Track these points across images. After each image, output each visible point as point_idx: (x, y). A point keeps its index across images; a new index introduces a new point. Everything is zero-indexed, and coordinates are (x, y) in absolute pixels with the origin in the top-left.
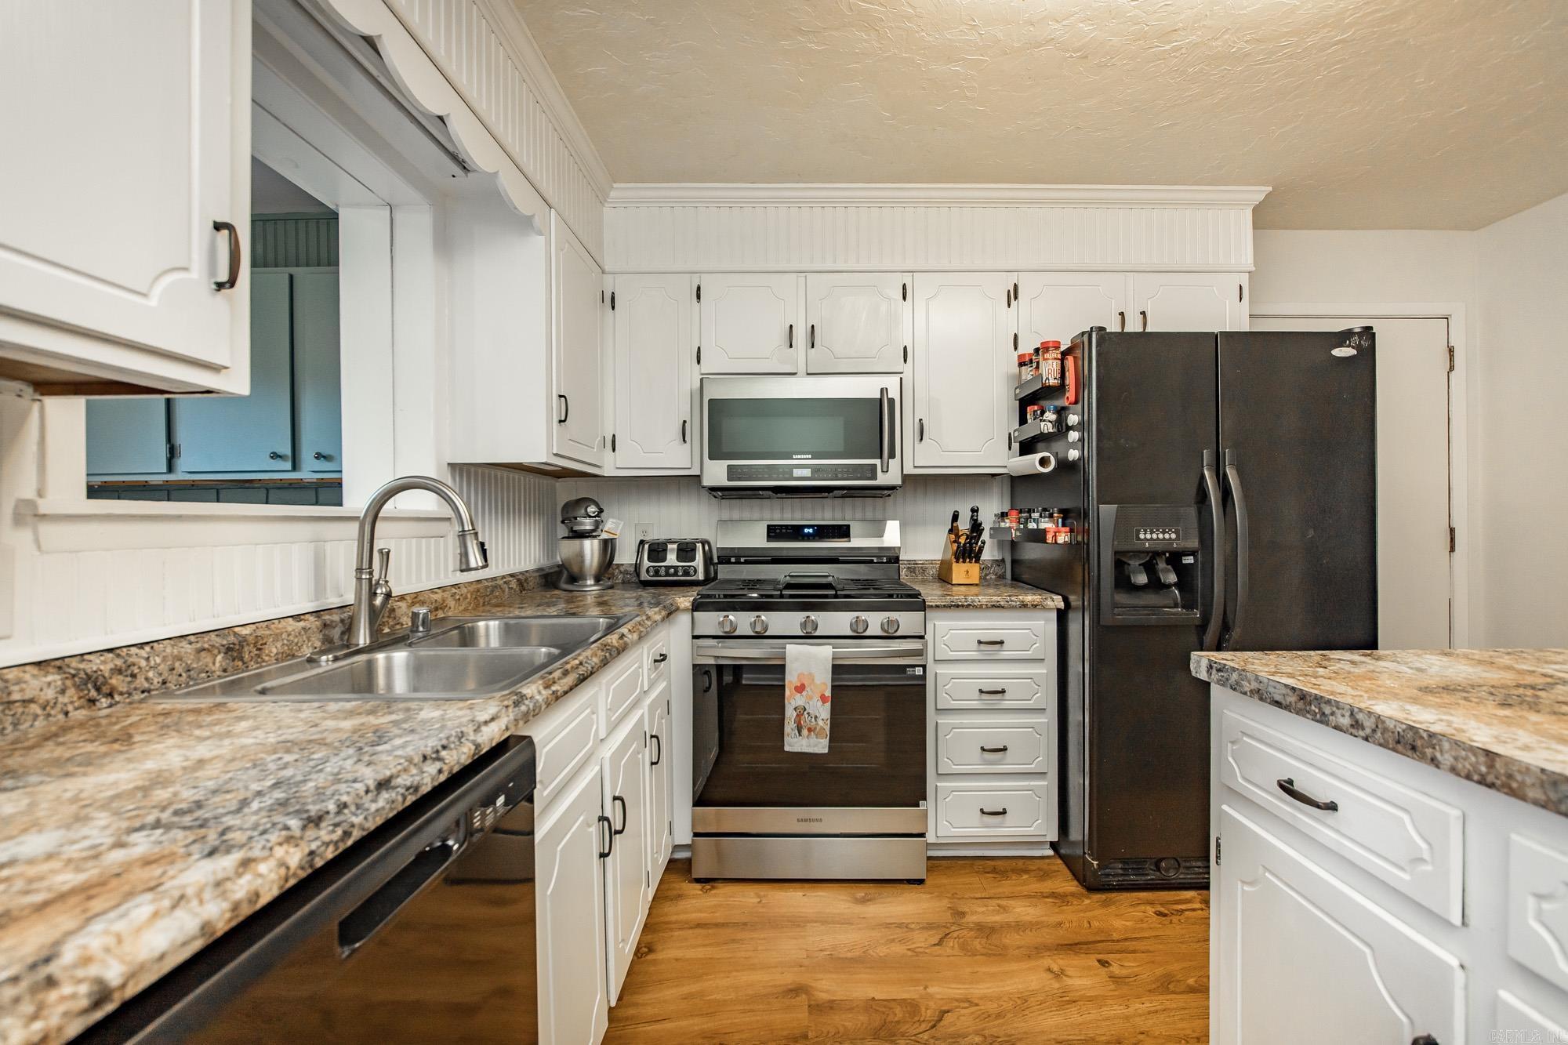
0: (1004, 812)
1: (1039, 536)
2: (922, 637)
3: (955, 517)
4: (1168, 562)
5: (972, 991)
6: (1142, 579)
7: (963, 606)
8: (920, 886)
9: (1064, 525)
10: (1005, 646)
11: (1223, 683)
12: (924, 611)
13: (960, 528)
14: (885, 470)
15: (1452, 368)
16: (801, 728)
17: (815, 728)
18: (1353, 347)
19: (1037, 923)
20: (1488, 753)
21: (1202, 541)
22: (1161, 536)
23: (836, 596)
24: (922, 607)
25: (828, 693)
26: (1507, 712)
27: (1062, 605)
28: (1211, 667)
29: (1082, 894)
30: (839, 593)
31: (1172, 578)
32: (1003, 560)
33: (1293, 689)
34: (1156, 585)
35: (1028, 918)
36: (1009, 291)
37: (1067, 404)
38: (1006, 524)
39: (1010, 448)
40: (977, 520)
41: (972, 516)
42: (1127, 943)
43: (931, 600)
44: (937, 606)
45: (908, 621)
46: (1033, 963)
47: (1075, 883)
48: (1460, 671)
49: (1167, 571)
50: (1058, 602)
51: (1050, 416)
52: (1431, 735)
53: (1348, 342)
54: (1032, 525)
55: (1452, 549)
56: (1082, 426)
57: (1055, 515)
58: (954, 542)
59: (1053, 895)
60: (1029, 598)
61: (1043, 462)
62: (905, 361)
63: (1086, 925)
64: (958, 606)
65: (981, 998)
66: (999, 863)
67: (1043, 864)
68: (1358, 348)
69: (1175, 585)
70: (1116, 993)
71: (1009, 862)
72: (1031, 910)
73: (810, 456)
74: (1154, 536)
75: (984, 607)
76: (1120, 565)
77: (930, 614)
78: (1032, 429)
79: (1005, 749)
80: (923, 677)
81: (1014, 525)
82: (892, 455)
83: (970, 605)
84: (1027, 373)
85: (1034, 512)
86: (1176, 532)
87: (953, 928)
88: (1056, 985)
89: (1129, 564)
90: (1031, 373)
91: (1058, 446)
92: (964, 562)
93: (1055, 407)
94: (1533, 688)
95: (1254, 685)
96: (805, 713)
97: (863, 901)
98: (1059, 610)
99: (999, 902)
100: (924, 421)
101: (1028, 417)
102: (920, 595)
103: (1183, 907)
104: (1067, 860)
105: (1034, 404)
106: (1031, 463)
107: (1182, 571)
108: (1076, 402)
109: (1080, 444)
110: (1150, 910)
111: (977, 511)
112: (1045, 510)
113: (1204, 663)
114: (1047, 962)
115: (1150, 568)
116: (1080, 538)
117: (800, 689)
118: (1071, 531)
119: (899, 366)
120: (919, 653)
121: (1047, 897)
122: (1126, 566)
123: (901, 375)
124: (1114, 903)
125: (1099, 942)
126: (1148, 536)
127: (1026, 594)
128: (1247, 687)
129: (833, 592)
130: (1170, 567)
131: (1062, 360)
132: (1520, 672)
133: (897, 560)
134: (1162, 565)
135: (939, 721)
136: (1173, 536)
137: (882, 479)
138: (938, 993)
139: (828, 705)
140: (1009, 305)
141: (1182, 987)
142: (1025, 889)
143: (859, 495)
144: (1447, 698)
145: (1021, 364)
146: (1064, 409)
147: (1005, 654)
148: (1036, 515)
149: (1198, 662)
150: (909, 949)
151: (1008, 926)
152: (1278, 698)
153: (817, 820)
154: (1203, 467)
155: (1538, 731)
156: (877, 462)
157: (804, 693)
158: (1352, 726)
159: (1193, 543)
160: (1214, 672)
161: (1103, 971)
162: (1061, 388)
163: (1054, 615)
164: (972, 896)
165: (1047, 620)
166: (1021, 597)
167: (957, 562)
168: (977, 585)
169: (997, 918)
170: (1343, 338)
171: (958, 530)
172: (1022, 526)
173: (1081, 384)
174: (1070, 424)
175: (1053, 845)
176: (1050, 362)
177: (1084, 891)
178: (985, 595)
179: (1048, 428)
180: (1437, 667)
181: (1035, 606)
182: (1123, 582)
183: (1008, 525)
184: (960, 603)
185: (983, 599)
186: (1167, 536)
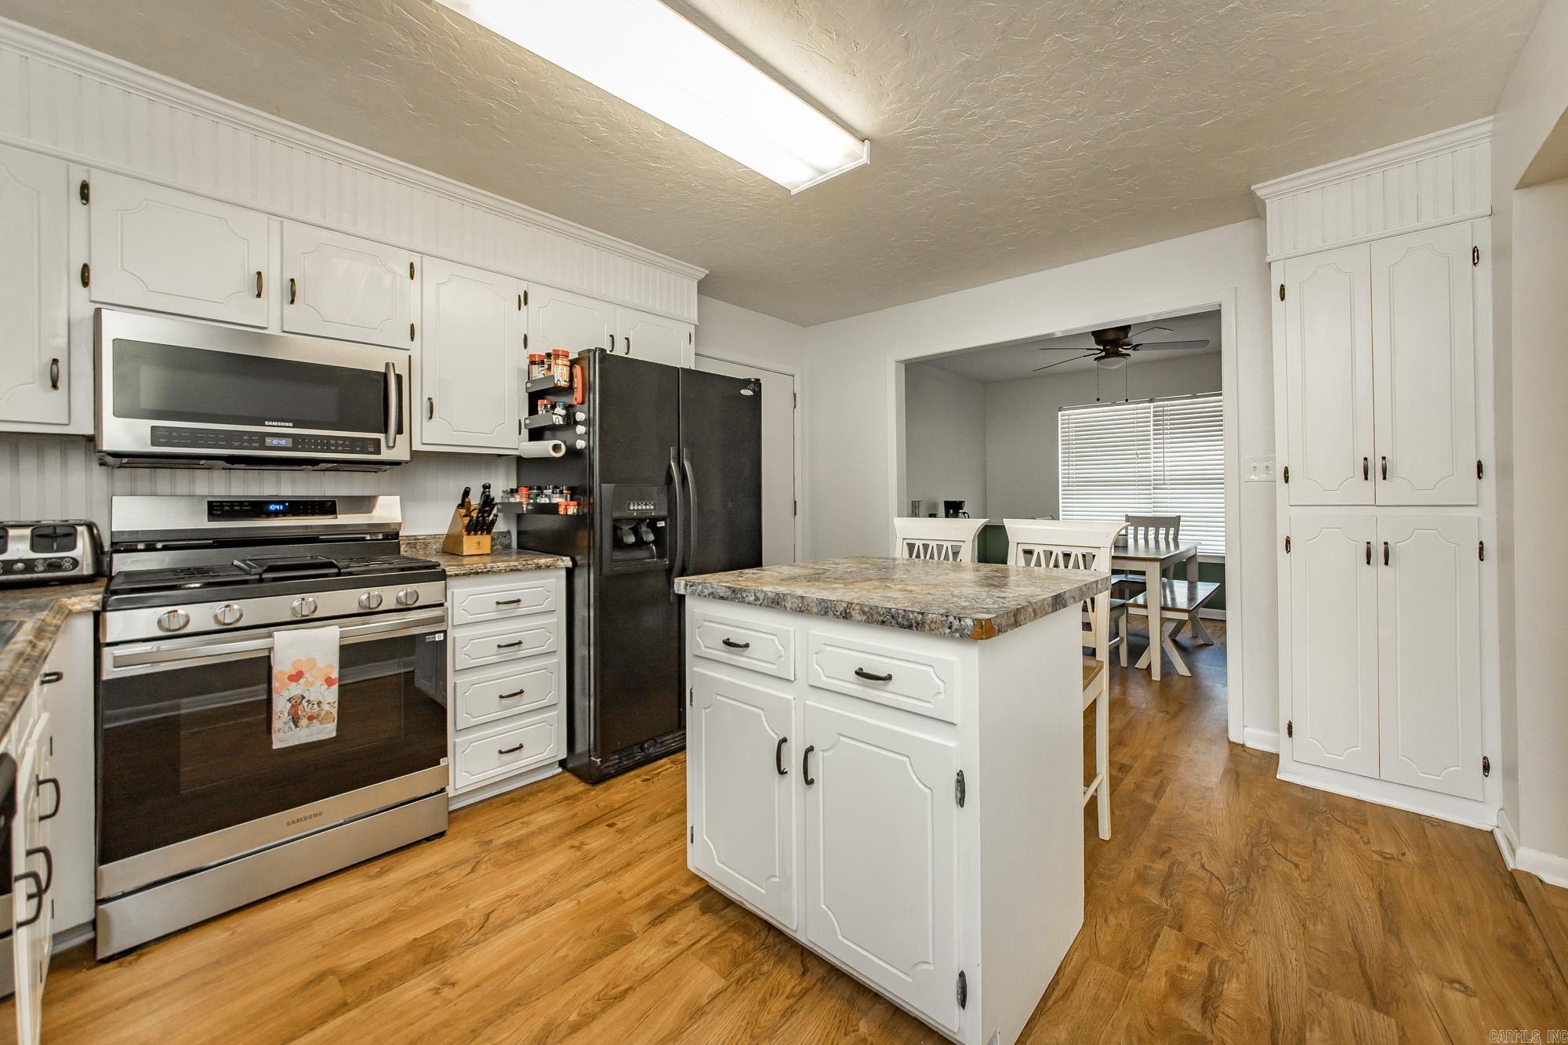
0: (521, 747)
1: (552, 509)
2: (441, 605)
3: (466, 493)
4: (648, 526)
5: (511, 889)
6: (631, 539)
7: (482, 573)
8: (443, 838)
9: (572, 500)
10: (522, 604)
11: (692, 594)
12: (445, 580)
13: (472, 503)
14: (391, 444)
15: (795, 407)
16: (299, 718)
17: (319, 715)
18: (751, 390)
19: (557, 822)
20: (802, 597)
21: (669, 510)
22: (644, 507)
23: (339, 574)
24: (443, 576)
25: (335, 675)
26: (809, 583)
27: (570, 564)
28: (687, 585)
29: (589, 790)
30: (342, 571)
31: (651, 537)
32: (509, 532)
33: (729, 588)
34: (640, 543)
35: (549, 821)
36: (519, 296)
37: (575, 403)
38: (517, 499)
39: (520, 433)
40: (489, 495)
41: (484, 493)
42: (625, 807)
43: (450, 571)
44: (457, 575)
45: (427, 591)
46: (558, 849)
47: (583, 784)
48: (796, 571)
49: (647, 532)
50: (567, 562)
51: (560, 410)
52: (784, 595)
53: (749, 386)
54: (544, 500)
55: (795, 514)
56: (588, 423)
57: (564, 492)
58: (465, 516)
59: (566, 798)
60: (543, 561)
61: (556, 448)
62: (412, 339)
63: (595, 807)
64: (477, 573)
65: (520, 890)
66: (516, 793)
67: (555, 781)
68: (753, 391)
69: (653, 542)
70: (623, 839)
71: (524, 790)
72: (549, 816)
73: (291, 425)
74: (640, 508)
75: (503, 571)
76: (616, 529)
77: (450, 582)
78: (543, 418)
79: (522, 692)
80: (444, 642)
81: (524, 500)
82: (400, 431)
83: (489, 571)
84: (538, 372)
85: (546, 489)
86: (654, 505)
87: (483, 855)
88: (580, 853)
89: (621, 529)
90: (543, 372)
91: (567, 435)
92: (475, 534)
93: (564, 404)
94: (819, 574)
95: (710, 590)
96: (304, 701)
97: (380, 874)
98: (567, 569)
99: (522, 820)
100: (433, 401)
101: (539, 408)
102: (439, 565)
103: (660, 770)
104: (575, 772)
105: (544, 399)
106: (544, 448)
107: (658, 532)
108: (583, 403)
109: (587, 436)
110: (638, 781)
111: (489, 487)
112: (556, 487)
113: (683, 583)
114: (569, 843)
115: (636, 531)
116: (586, 510)
117: (296, 677)
118: (579, 504)
119: (405, 341)
120: (441, 620)
121: (562, 802)
122: (619, 531)
123: (408, 353)
124: (613, 786)
125: (606, 814)
126: (636, 508)
127: (540, 558)
128: (706, 592)
129: (336, 571)
130: (649, 530)
131: (571, 367)
132: (815, 569)
133: (396, 535)
134: (644, 528)
135: (457, 682)
137: (386, 455)
138: (480, 904)
139: (335, 688)
140: (520, 309)
141: (664, 816)
142: (542, 804)
143: (346, 469)
144: (790, 582)
145: (533, 363)
146: (571, 406)
147: (521, 611)
148: (548, 492)
149: (679, 584)
150: (443, 888)
151: (533, 834)
152: (722, 595)
153: (316, 815)
154: (670, 459)
155: (818, 588)
156: (381, 436)
157: (302, 681)
158: (755, 600)
159: (664, 513)
160: (688, 587)
161: (612, 830)
162: (570, 389)
163: (563, 573)
164: (496, 825)
165: (558, 578)
166: (536, 561)
167: (469, 534)
168: (488, 554)
169: (522, 832)
170: (746, 383)
171: (470, 505)
172: (532, 501)
173: (587, 388)
174: (578, 420)
175: (562, 763)
176: (560, 367)
177: (590, 787)
178: (503, 561)
179: (558, 420)
180: (787, 570)
181: (548, 567)
182: (618, 544)
183: (518, 500)
184: (480, 571)
185: (502, 565)
186: (648, 507)
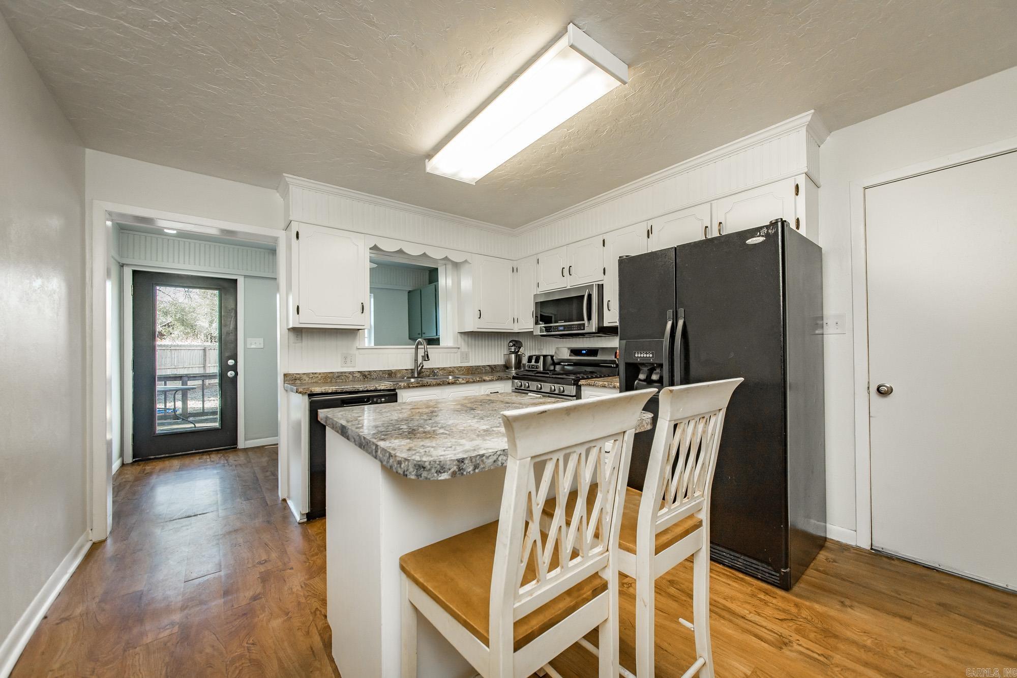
6: (643, 377)
7: (592, 385)
12: (576, 386)
14: (587, 325)
18: (762, 236)
22: (645, 355)
24: (572, 384)
31: (656, 377)
34: (650, 380)
36: (648, 231)
43: (582, 382)
53: (758, 233)
62: (605, 274)
68: (766, 235)
69: (658, 381)
73: (563, 321)
74: (642, 356)
77: (583, 387)
86: (652, 354)
100: (611, 301)
119: (602, 276)
123: (602, 282)
126: (639, 356)
136: (651, 356)
137: (586, 330)
140: (649, 237)
186: (648, 356)
